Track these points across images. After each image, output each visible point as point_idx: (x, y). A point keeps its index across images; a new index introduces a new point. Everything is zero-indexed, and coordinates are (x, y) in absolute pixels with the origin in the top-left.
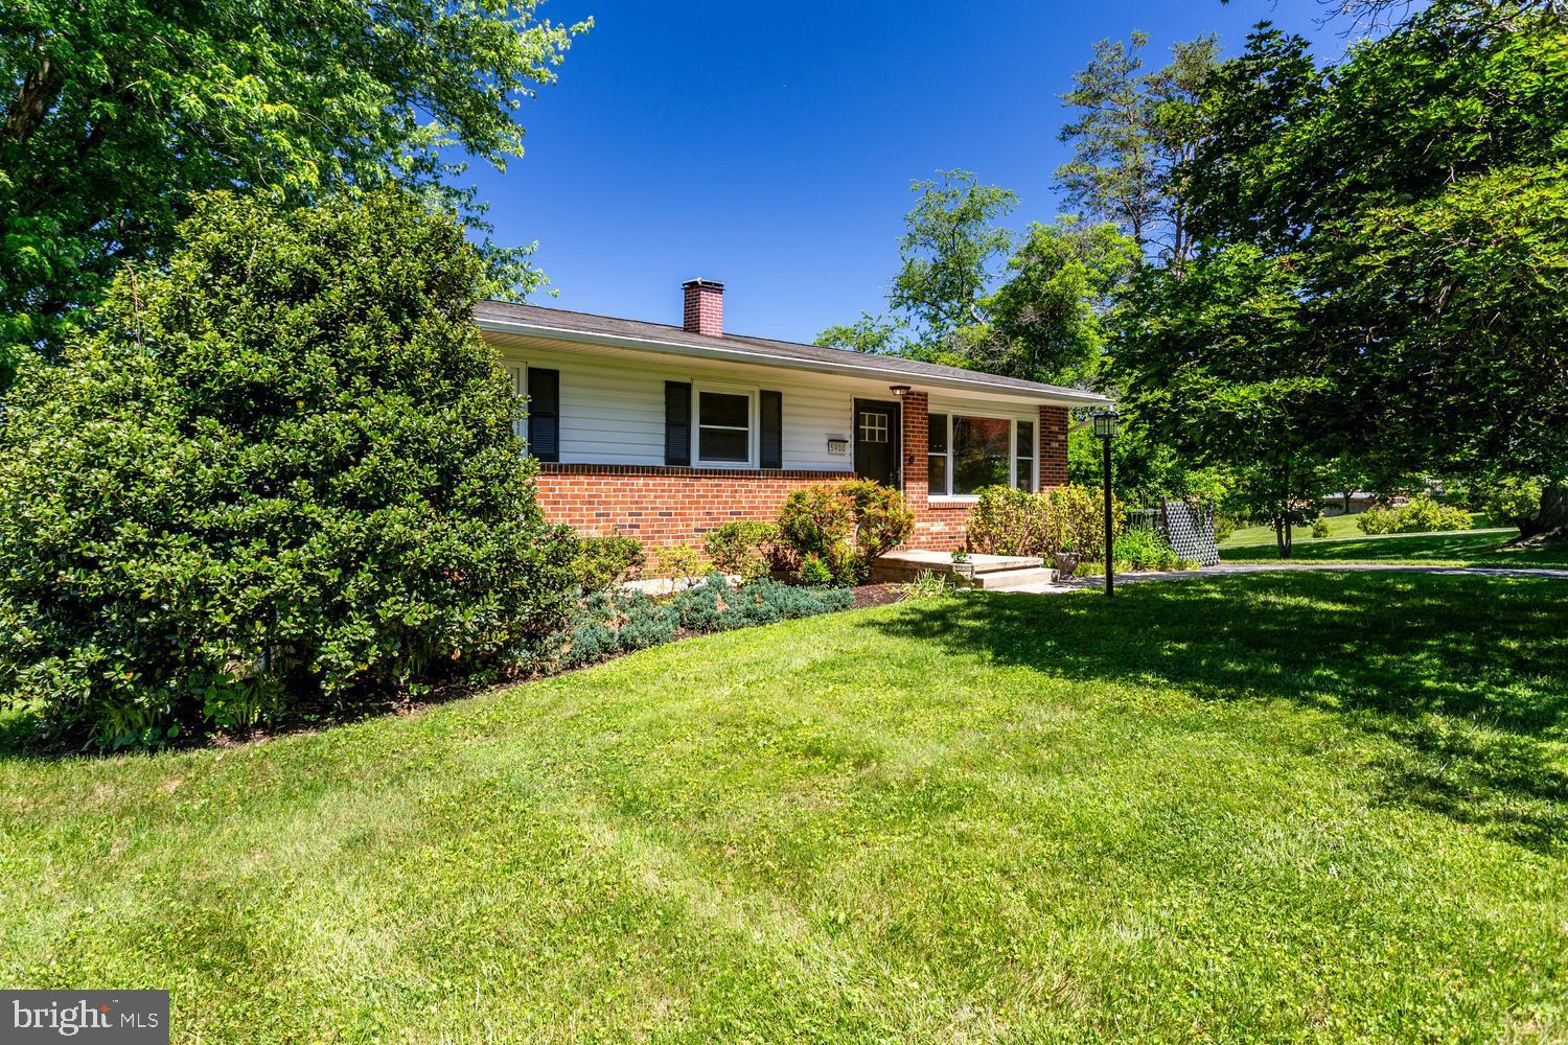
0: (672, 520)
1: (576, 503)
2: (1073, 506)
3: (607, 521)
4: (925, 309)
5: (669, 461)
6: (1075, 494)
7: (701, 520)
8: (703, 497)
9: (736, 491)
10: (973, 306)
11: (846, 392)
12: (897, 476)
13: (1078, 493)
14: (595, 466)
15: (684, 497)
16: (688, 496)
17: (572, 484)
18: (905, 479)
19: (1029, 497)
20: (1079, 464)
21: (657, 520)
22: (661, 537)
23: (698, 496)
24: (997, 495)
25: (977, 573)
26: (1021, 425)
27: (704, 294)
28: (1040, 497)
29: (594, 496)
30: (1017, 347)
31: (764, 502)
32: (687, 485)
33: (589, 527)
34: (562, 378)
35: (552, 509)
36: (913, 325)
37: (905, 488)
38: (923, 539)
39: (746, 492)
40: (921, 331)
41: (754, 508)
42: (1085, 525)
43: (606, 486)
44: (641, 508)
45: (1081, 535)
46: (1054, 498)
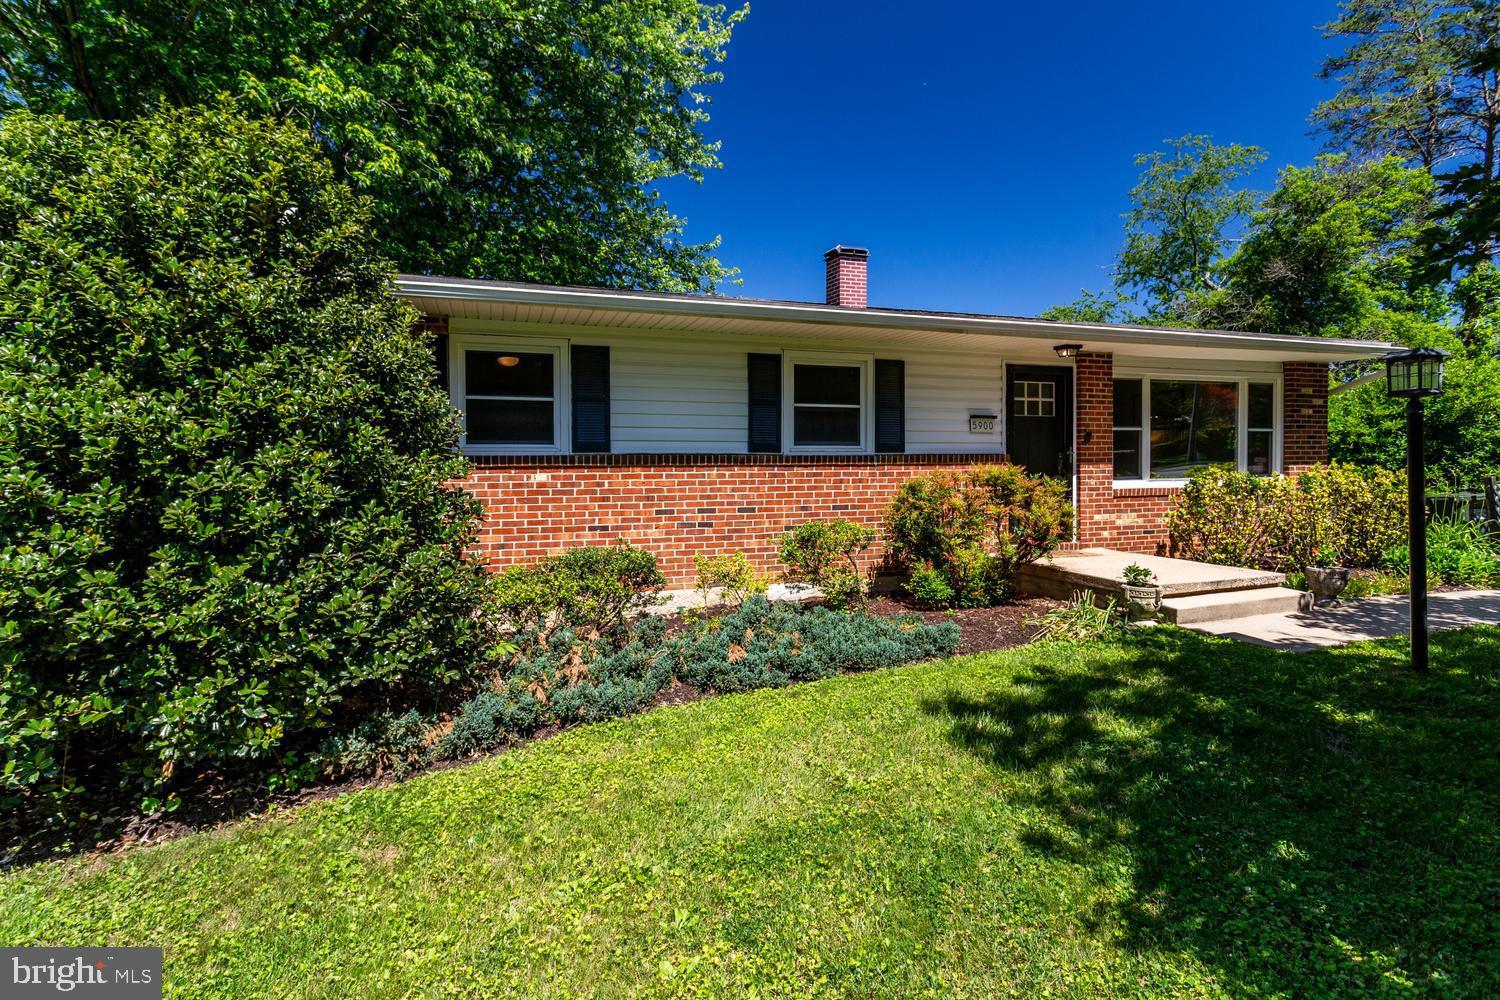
0: (755, 517)
1: (630, 499)
2: (1337, 491)
3: (670, 519)
4: (1153, 282)
5: (753, 446)
6: (1339, 477)
7: (793, 515)
8: (796, 488)
9: (841, 481)
10: (1208, 275)
11: (997, 357)
12: (1067, 458)
13: (1346, 475)
14: (653, 456)
15: (770, 489)
16: (776, 489)
17: (624, 477)
18: (1079, 461)
19: (1263, 481)
20: (1345, 435)
21: (735, 517)
22: (741, 537)
23: (790, 488)
24: (1214, 479)
25: (1165, 597)
26: (1253, 388)
27: (844, 263)
28: (1281, 481)
29: (654, 491)
30: (1264, 307)
31: (879, 494)
32: (775, 475)
33: (647, 527)
34: (613, 355)
35: (600, 507)
36: (1140, 301)
37: (1079, 472)
38: (1106, 534)
39: (854, 481)
40: (1150, 305)
41: (865, 500)
42: (1357, 519)
43: (668, 479)
44: (714, 504)
45: (1349, 531)
46: (1305, 484)
